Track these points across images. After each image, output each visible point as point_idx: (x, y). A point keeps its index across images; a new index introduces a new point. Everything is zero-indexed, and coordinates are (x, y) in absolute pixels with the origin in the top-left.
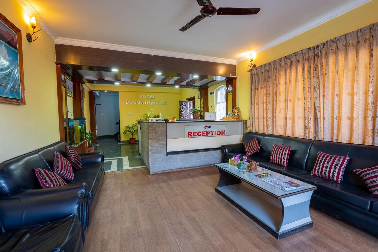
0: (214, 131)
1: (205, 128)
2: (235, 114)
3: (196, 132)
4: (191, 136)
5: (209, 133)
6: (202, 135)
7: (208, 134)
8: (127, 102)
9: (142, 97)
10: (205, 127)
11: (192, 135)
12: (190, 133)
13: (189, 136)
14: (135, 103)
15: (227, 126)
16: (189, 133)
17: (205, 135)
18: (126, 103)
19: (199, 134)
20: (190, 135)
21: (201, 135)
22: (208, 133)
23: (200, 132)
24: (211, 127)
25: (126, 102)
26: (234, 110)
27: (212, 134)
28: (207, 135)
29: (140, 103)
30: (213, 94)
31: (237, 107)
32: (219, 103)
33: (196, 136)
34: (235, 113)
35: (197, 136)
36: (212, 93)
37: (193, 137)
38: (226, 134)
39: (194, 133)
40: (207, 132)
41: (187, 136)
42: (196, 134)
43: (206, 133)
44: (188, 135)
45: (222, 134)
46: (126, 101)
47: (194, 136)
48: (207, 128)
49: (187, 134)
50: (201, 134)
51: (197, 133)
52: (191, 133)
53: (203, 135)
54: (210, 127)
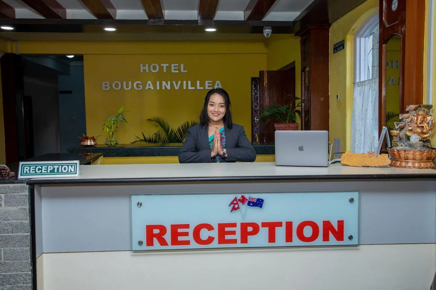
0: (280, 224)
1: (234, 209)
2: (408, 138)
3: (187, 226)
4: (163, 242)
5: (256, 230)
6: (216, 240)
7: (249, 237)
8: (106, 84)
9: (147, 71)
10: (234, 206)
11: (168, 237)
12: (156, 231)
13: (150, 243)
14: (127, 87)
15: (352, 200)
16: (150, 229)
17: (235, 241)
18: (104, 89)
19: (204, 234)
20: (155, 240)
21: (210, 240)
22: (250, 229)
23: (209, 227)
24: (265, 205)
25: (104, 86)
26: (405, 115)
27: (272, 238)
28: (244, 240)
29: (141, 88)
30: (344, 48)
31: (425, 103)
32: (362, 83)
33: (187, 243)
34: (408, 134)
35: (194, 244)
36: (340, 46)
37: (170, 247)
38: (351, 238)
39: (174, 228)
40: (244, 226)
41: (140, 243)
42: (186, 234)
43: (238, 229)
44: (145, 241)
45: (326, 238)
46: (104, 83)
47: (175, 241)
48: (244, 207)
49: (141, 235)
50: (215, 234)
51: (191, 231)
52: (163, 229)
53: (222, 240)
54: (259, 203)
